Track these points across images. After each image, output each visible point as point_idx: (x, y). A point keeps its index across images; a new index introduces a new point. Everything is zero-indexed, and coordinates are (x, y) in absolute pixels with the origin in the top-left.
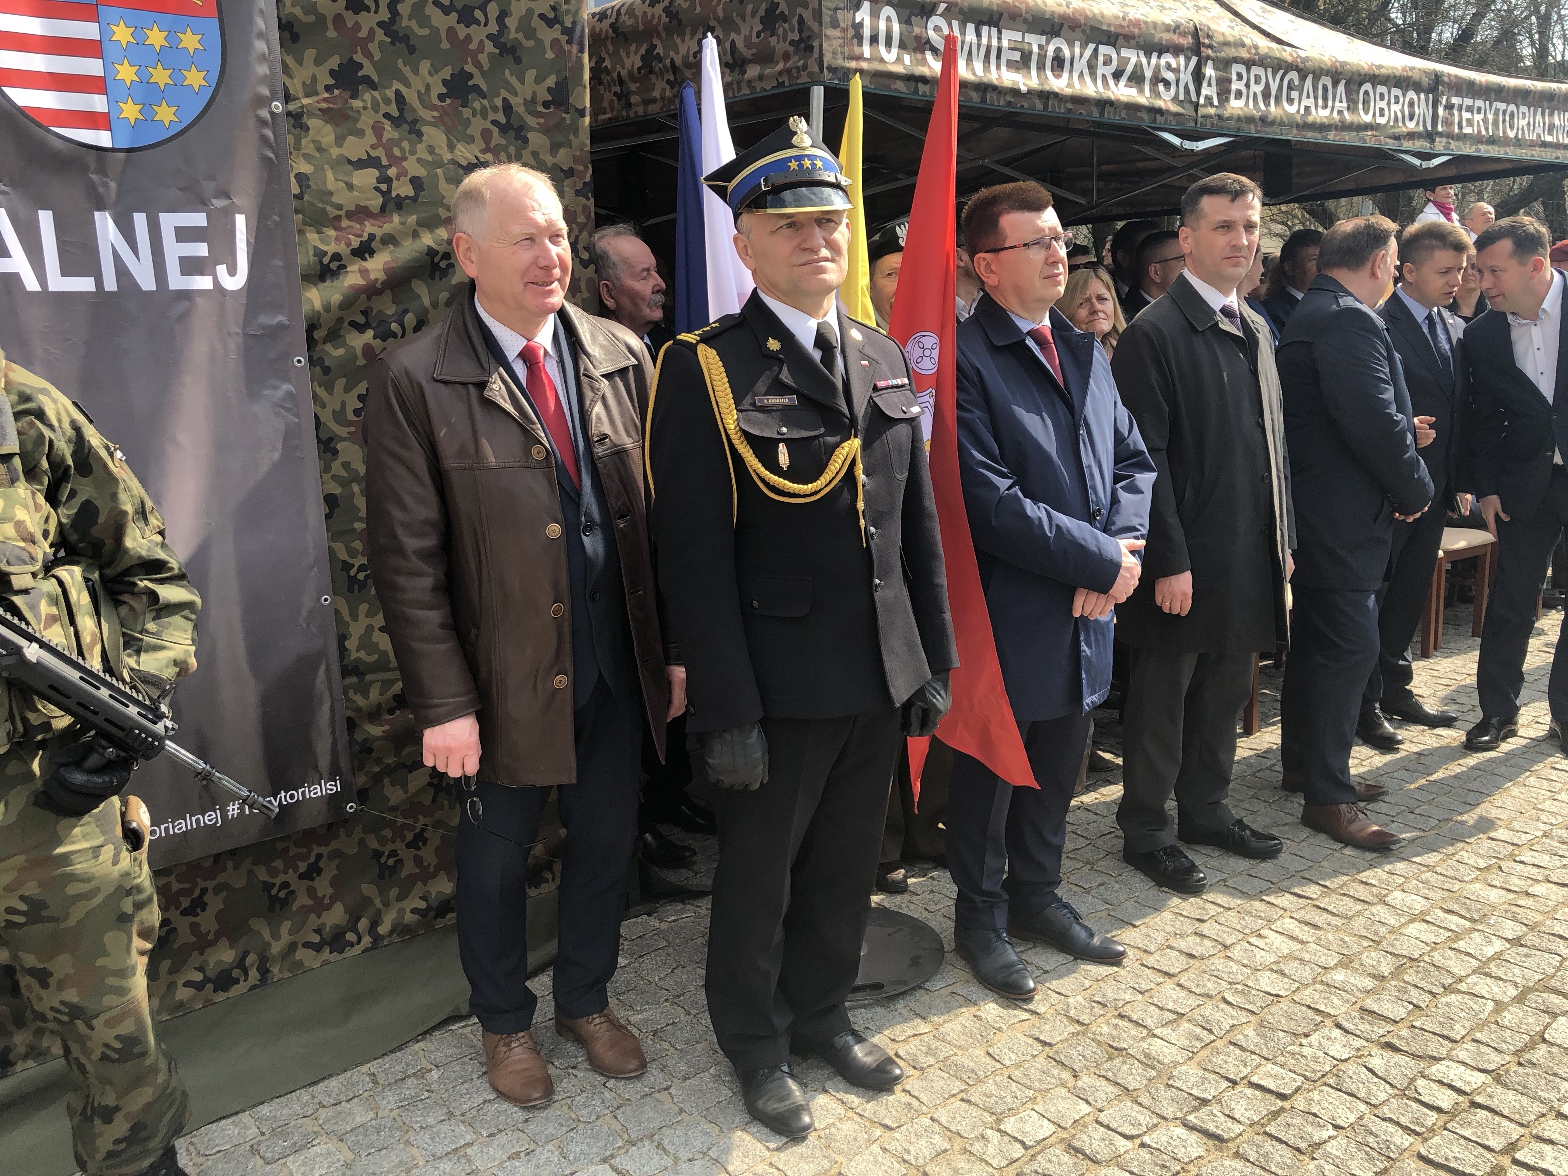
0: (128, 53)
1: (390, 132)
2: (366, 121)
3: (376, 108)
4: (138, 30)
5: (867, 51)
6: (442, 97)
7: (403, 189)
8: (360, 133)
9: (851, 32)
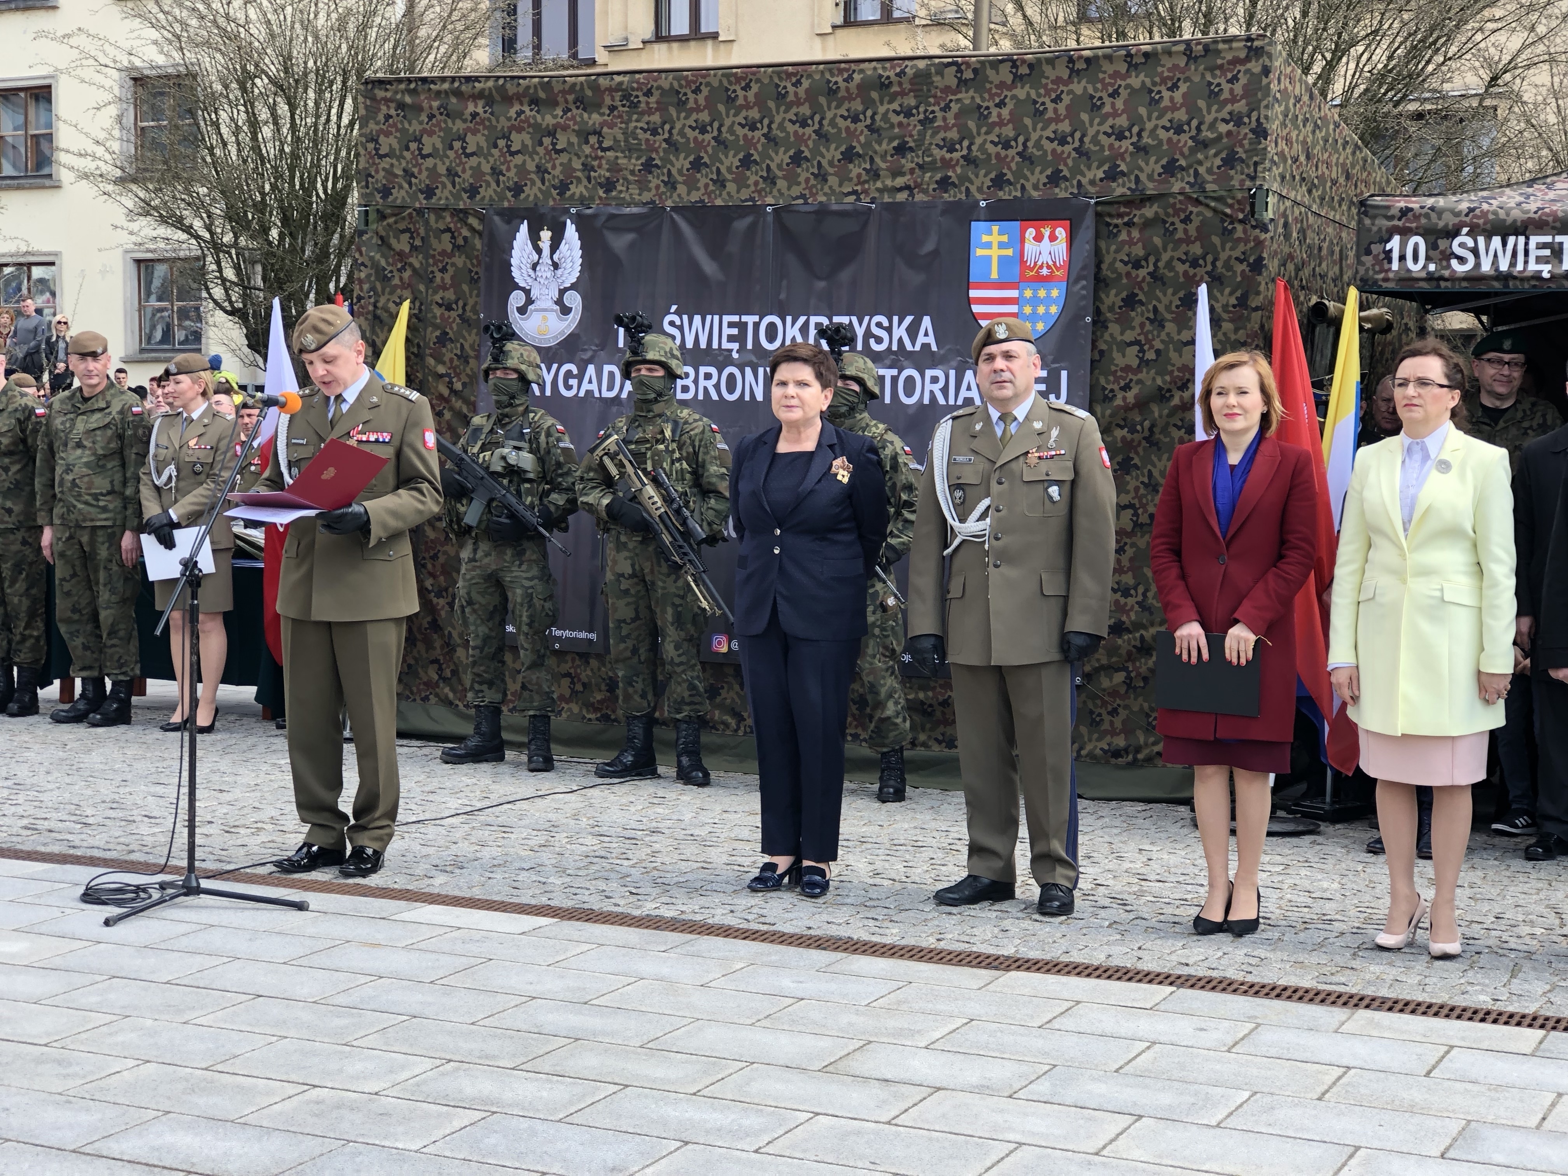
0: (1029, 301)
1: (1148, 327)
2: (1136, 323)
3: (1142, 315)
4: (1035, 291)
5: (1395, 266)
6: (1177, 307)
7: (1150, 355)
8: (1133, 328)
9: (1382, 256)
